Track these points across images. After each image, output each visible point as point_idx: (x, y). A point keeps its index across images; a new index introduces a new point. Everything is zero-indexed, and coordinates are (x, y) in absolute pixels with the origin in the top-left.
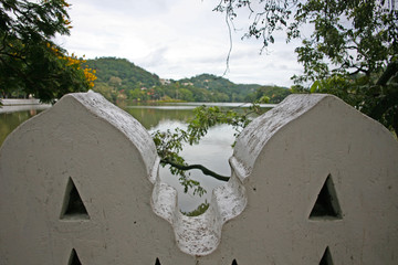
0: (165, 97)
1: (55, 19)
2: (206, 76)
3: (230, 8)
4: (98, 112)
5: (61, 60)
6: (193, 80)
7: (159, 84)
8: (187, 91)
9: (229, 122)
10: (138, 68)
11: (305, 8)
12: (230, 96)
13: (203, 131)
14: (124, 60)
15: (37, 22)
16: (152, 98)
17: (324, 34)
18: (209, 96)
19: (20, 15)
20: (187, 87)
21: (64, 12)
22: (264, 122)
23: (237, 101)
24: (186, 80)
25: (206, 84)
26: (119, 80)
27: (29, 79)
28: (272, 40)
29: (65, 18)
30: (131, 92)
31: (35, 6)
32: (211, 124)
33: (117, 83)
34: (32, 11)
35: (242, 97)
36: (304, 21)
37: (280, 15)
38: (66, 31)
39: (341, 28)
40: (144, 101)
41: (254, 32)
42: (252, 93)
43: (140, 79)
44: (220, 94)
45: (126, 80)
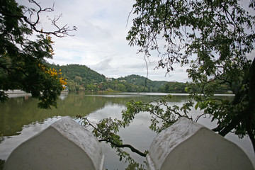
0: (109, 89)
1: (44, 50)
2: (134, 76)
3: (146, 51)
4: (68, 136)
5: (46, 74)
6: (126, 78)
7: (105, 81)
8: (122, 85)
9: (148, 110)
10: (92, 71)
11: (190, 47)
12: (149, 88)
13: (131, 117)
14: (84, 66)
15: (34, 51)
16: (101, 89)
17: (203, 60)
18: (136, 88)
19: (24, 48)
20: (122, 83)
21: (50, 46)
22: (166, 137)
23: (153, 91)
24: (122, 78)
25: (134, 81)
26: (81, 78)
27: (26, 83)
28: (172, 69)
29: (50, 49)
30: (88, 85)
31: (33, 43)
32: (136, 112)
33: (79, 80)
34: (32, 45)
35: (156, 89)
36: (191, 54)
37: (176, 56)
38: (50, 57)
39: (213, 56)
40: (96, 91)
41: (161, 64)
42: (162, 86)
43: (94, 78)
44: (143, 87)
45: (85, 78)
